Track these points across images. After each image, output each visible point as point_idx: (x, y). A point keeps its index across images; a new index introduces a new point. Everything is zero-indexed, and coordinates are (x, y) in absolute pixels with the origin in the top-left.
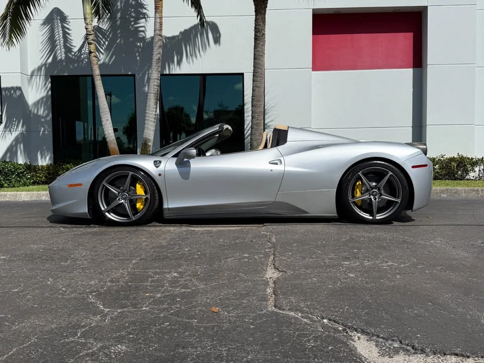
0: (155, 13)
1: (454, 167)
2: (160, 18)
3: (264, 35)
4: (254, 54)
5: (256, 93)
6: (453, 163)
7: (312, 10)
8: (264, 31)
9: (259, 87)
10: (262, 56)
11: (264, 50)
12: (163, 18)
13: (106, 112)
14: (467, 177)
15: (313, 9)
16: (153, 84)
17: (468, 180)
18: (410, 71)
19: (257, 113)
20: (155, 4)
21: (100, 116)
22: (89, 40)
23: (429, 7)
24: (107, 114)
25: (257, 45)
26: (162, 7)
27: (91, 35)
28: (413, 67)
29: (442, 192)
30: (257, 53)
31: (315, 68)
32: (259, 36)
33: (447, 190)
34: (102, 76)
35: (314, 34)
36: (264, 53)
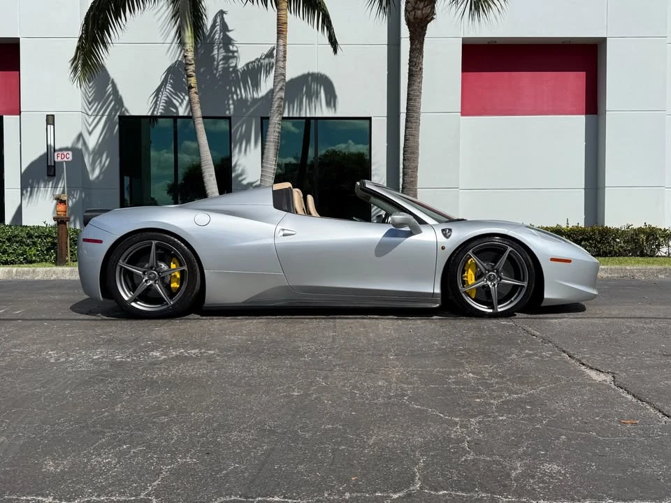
0: (278, 39)
1: (643, 240)
2: (284, 45)
3: (421, 69)
4: (408, 94)
5: (411, 143)
6: (642, 236)
7: (461, 39)
8: (422, 65)
9: (414, 136)
10: (418, 96)
11: (421, 89)
12: (288, 46)
13: (209, 164)
14: (659, 254)
15: (463, 38)
16: (273, 130)
17: (658, 256)
18: (582, 118)
19: (410, 168)
20: (278, 28)
21: (201, 170)
22: (189, 71)
23: (608, 39)
24: (210, 168)
25: (412, 82)
26: (287, 31)
27: (191, 65)
28: (586, 114)
29: (660, 271)
30: (412, 93)
31: (464, 113)
32: (416, 71)
33: (665, 269)
34: (204, 118)
35: (463, 70)
36: (421, 93)
